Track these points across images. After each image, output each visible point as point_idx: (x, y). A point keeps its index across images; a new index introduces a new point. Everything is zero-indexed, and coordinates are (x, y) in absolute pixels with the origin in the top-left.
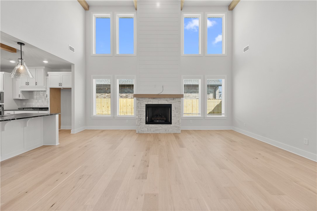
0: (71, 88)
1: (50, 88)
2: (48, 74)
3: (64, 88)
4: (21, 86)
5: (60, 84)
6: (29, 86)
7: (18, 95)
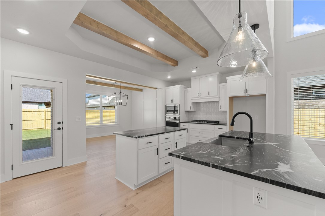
0: (265, 95)
1: (229, 97)
2: (227, 80)
3: (251, 96)
4: (193, 98)
5: (245, 91)
6: (201, 97)
7: (189, 107)
